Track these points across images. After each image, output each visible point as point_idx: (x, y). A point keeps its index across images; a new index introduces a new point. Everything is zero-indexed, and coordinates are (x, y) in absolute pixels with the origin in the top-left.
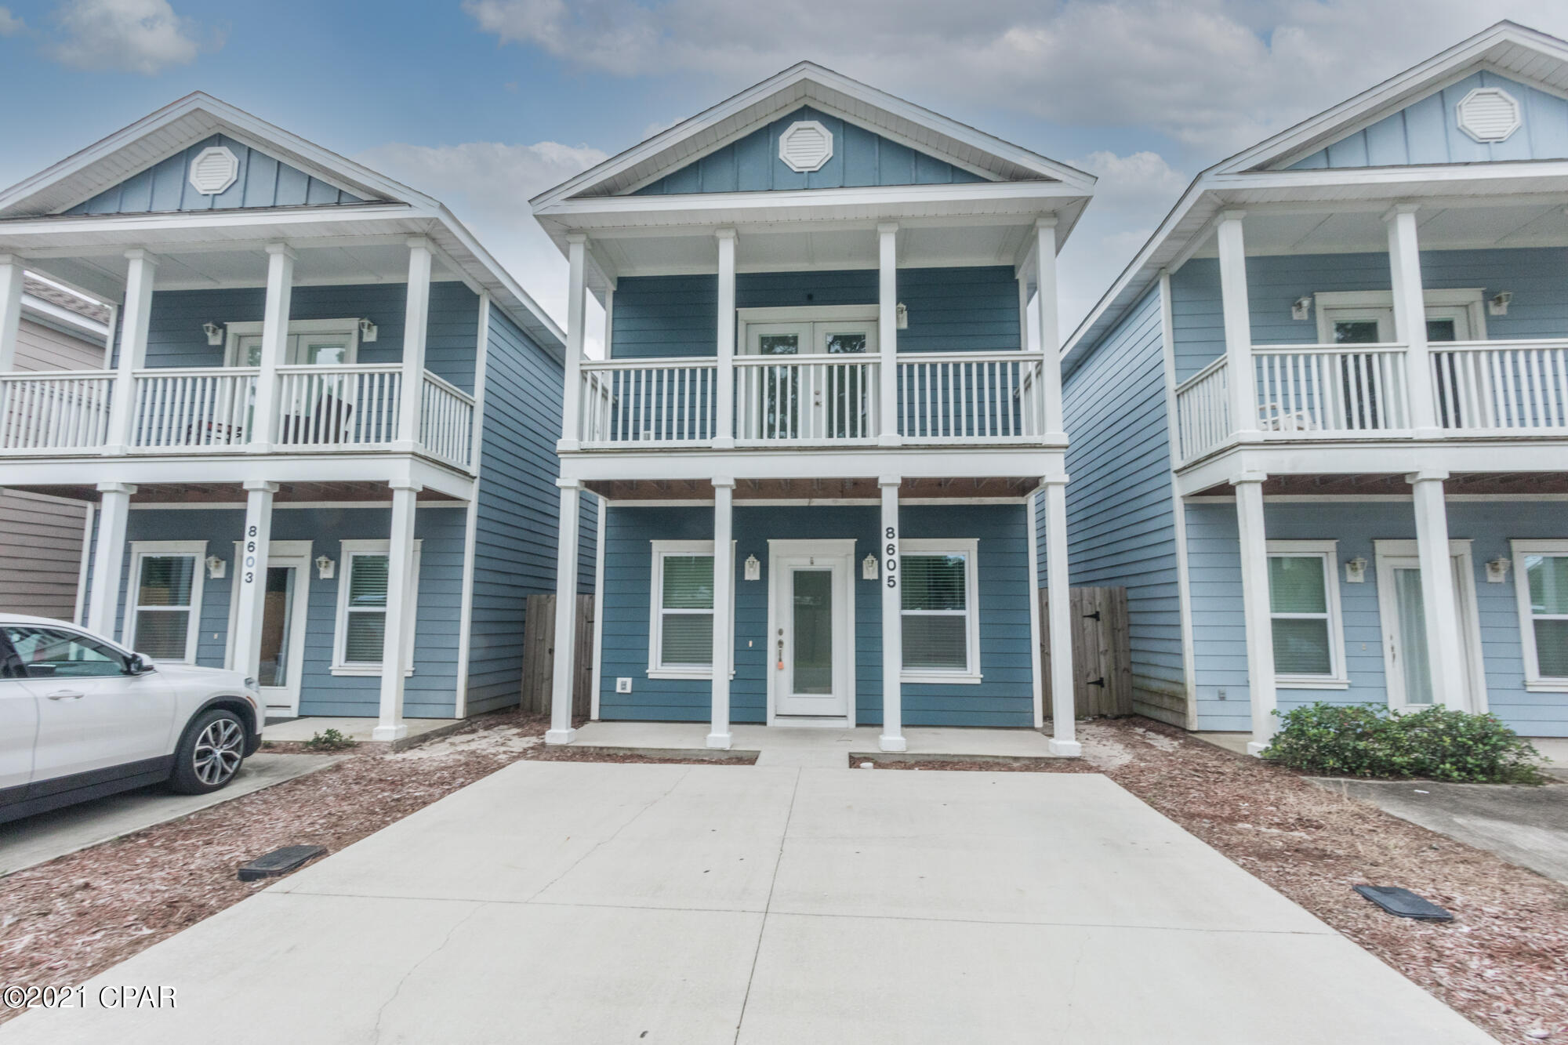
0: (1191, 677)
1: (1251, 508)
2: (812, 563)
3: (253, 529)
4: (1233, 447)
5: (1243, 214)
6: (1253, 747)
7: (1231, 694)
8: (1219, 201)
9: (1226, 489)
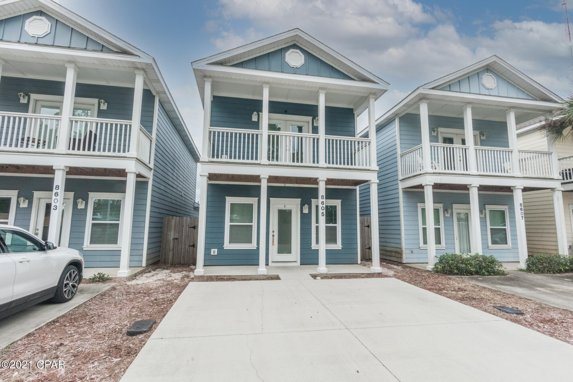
0: (404, 246)
1: (429, 193)
2: (285, 207)
3: (58, 187)
4: (424, 174)
5: (428, 101)
6: (429, 267)
7: (414, 251)
8: (422, 97)
9: (421, 187)
